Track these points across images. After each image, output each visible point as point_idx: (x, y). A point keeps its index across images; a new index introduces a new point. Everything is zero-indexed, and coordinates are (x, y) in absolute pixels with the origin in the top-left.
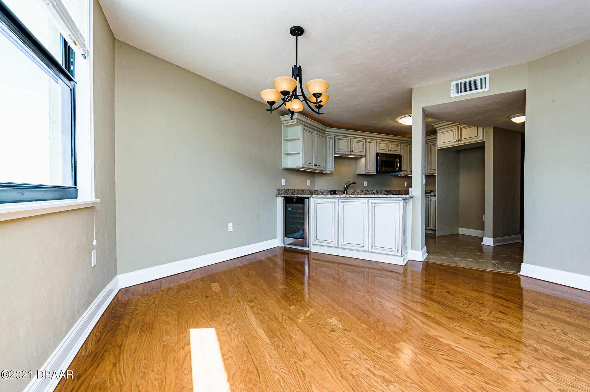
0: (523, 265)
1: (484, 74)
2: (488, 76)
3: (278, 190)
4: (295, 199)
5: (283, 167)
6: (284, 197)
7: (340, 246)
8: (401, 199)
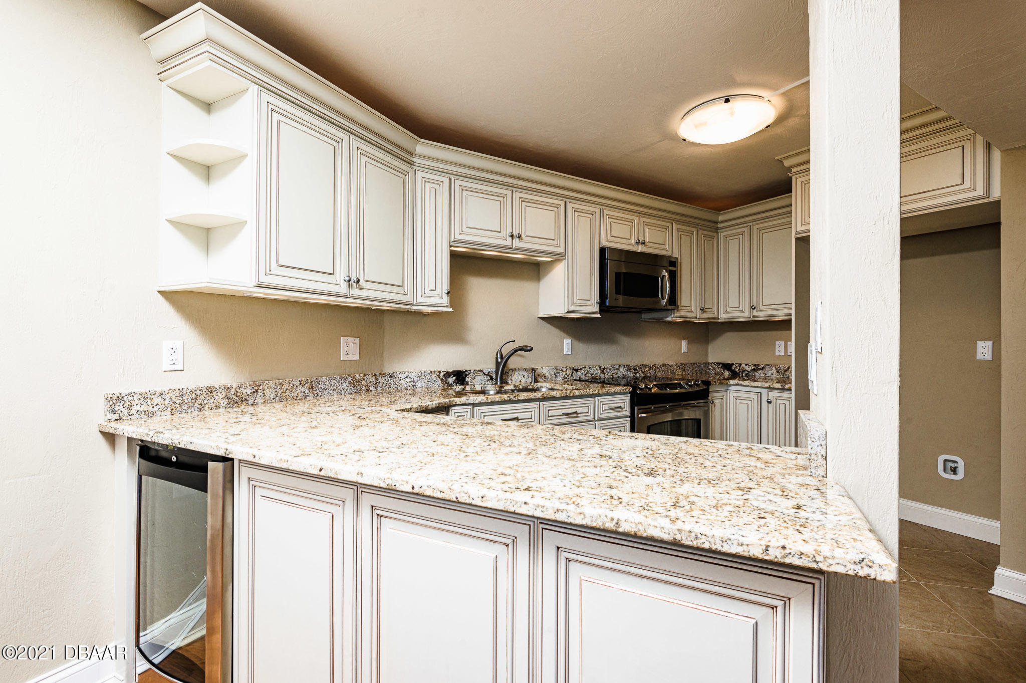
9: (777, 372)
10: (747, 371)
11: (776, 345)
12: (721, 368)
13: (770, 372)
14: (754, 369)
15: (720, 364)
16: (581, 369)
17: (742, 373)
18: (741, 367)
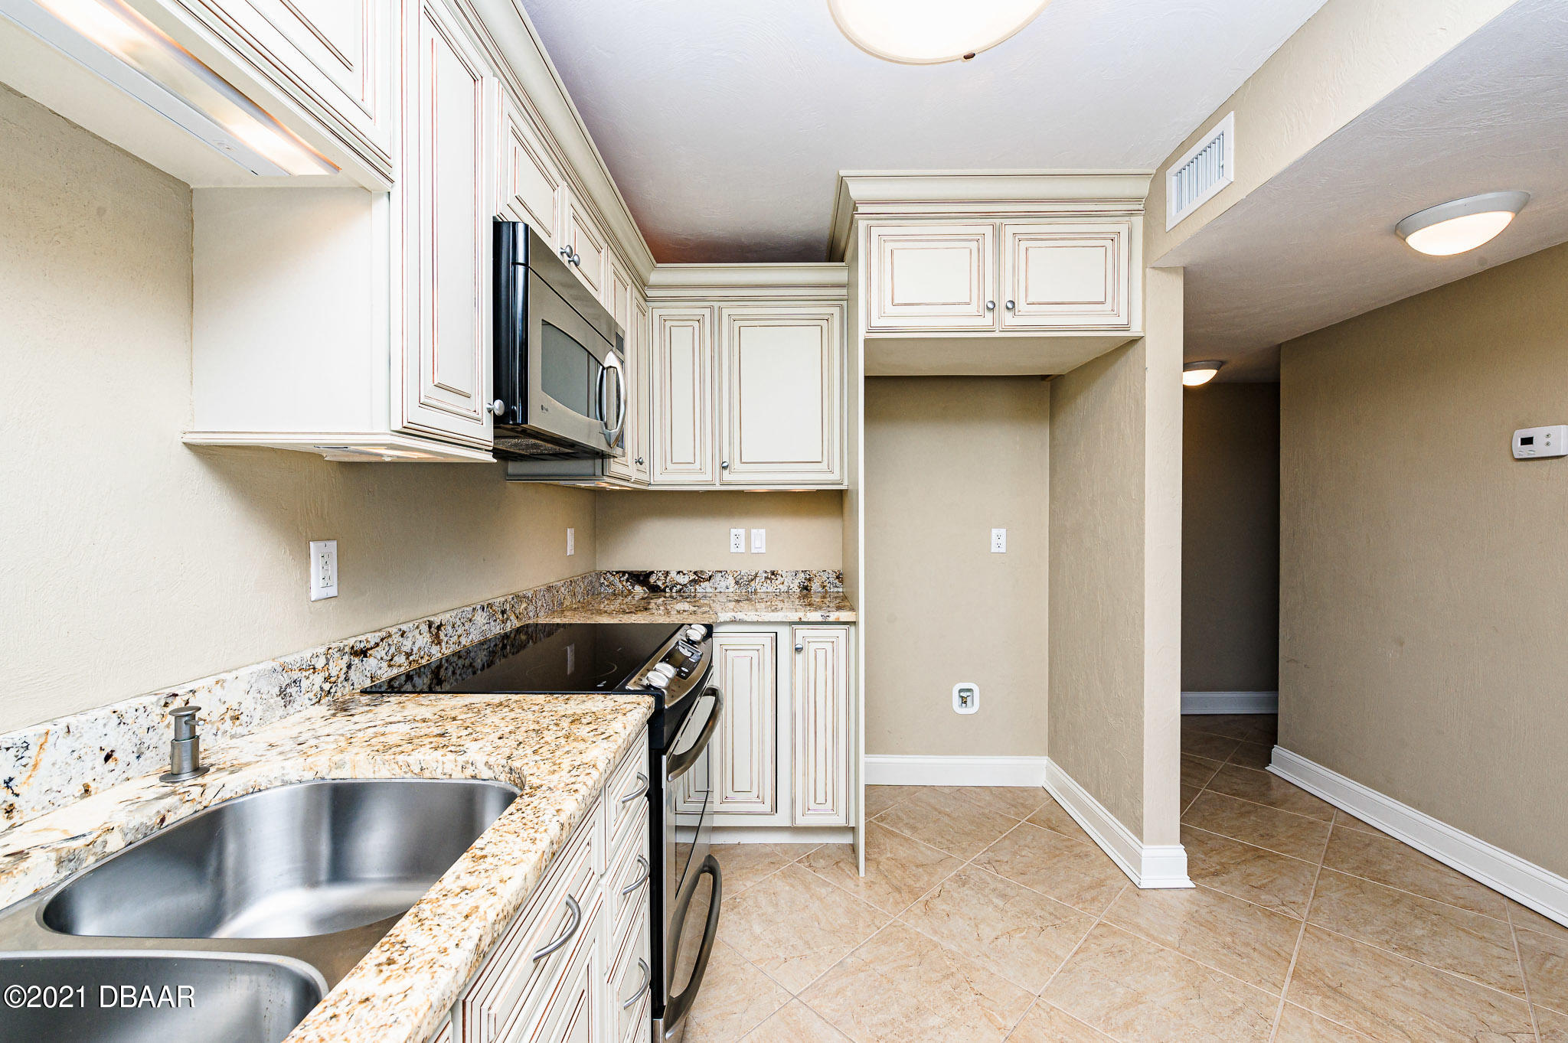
9: (737, 583)
10: (680, 585)
11: (732, 535)
12: (627, 581)
13: (723, 584)
14: (694, 581)
15: (624, 573)
16: (377, 645)
17: (671, 590)
18: (669, 578)
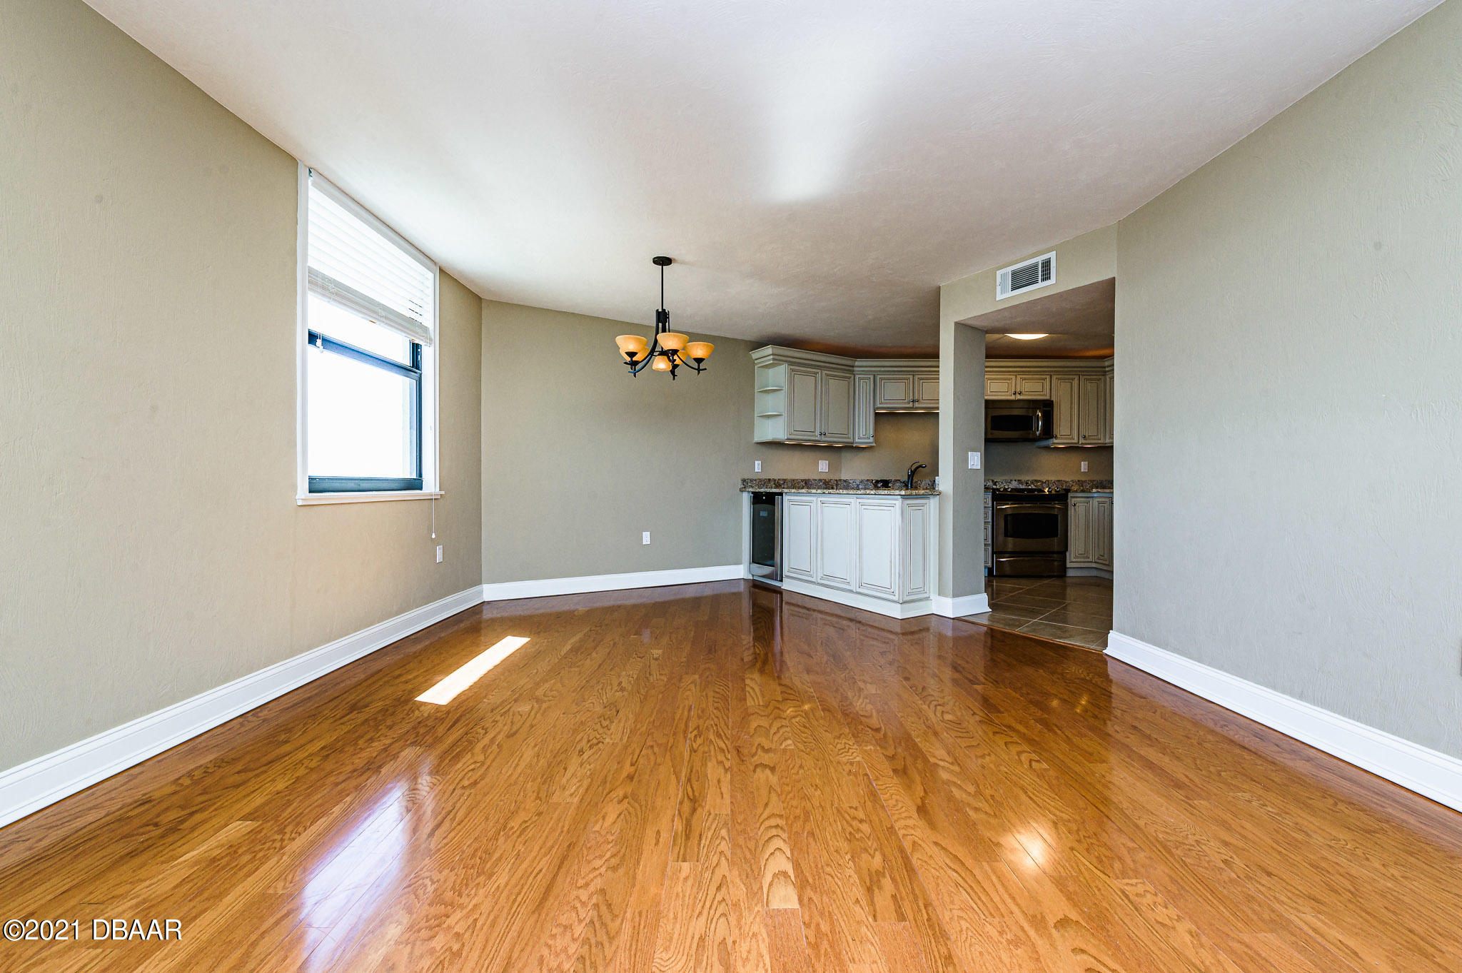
0: (1113, 636)
1: (1049, 251)
2: (1052, 255)
3: (744, 481)
4: (764, 495)
5: (756, 439)
6: (753, 493)
7: (819, 581)
8: (899, 497)
